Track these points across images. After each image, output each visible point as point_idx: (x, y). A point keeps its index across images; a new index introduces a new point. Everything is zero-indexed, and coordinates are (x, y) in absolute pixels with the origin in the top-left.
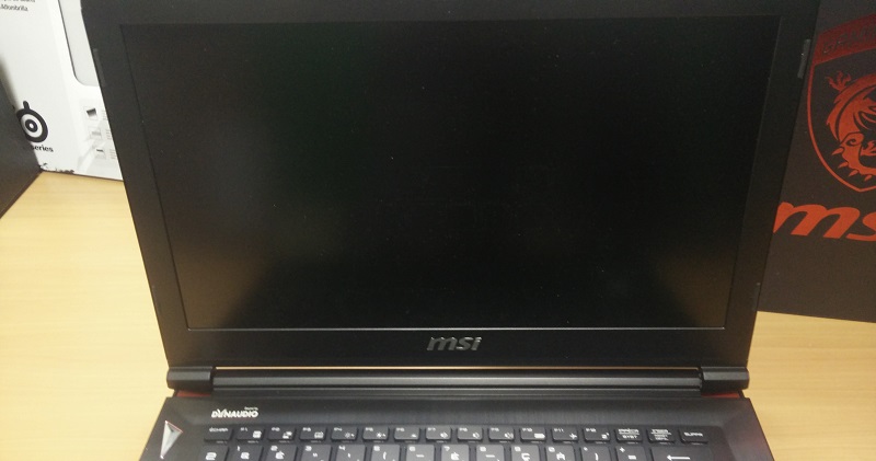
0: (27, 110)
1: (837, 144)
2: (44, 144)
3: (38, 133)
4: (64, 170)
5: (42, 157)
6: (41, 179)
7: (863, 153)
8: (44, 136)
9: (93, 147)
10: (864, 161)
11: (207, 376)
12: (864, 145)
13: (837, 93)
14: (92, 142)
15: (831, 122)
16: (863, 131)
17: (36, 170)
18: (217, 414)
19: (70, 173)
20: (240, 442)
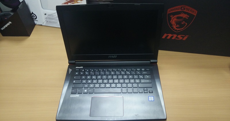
0: (33, 13)
1: (172, 25)
2: (36, 20)
3: (35, 18)
4: (40, 24)
5: (36, 22)
6: (36, 26)
7: (177, 26)
8: (36, 18)
9: (46, 21)
10: (176, 28)
11: (74, 62)
12: (176, 25)
13: (172, 18)
14: (45, 20)
15: (171, 22)
16: (176, 23)
17: (35, 25)
18: (77, 67)
19: (41, 25)
20: (81, 71)
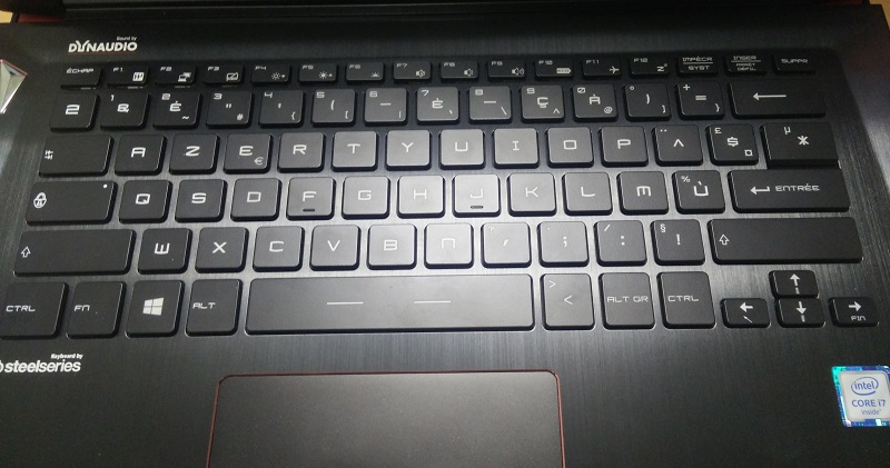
18: (76, 47)
20: (115, 87)
